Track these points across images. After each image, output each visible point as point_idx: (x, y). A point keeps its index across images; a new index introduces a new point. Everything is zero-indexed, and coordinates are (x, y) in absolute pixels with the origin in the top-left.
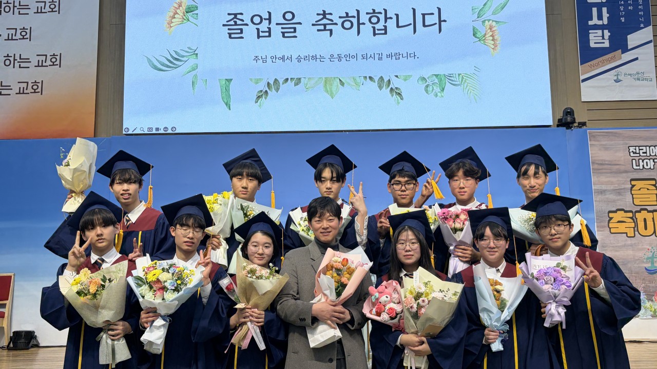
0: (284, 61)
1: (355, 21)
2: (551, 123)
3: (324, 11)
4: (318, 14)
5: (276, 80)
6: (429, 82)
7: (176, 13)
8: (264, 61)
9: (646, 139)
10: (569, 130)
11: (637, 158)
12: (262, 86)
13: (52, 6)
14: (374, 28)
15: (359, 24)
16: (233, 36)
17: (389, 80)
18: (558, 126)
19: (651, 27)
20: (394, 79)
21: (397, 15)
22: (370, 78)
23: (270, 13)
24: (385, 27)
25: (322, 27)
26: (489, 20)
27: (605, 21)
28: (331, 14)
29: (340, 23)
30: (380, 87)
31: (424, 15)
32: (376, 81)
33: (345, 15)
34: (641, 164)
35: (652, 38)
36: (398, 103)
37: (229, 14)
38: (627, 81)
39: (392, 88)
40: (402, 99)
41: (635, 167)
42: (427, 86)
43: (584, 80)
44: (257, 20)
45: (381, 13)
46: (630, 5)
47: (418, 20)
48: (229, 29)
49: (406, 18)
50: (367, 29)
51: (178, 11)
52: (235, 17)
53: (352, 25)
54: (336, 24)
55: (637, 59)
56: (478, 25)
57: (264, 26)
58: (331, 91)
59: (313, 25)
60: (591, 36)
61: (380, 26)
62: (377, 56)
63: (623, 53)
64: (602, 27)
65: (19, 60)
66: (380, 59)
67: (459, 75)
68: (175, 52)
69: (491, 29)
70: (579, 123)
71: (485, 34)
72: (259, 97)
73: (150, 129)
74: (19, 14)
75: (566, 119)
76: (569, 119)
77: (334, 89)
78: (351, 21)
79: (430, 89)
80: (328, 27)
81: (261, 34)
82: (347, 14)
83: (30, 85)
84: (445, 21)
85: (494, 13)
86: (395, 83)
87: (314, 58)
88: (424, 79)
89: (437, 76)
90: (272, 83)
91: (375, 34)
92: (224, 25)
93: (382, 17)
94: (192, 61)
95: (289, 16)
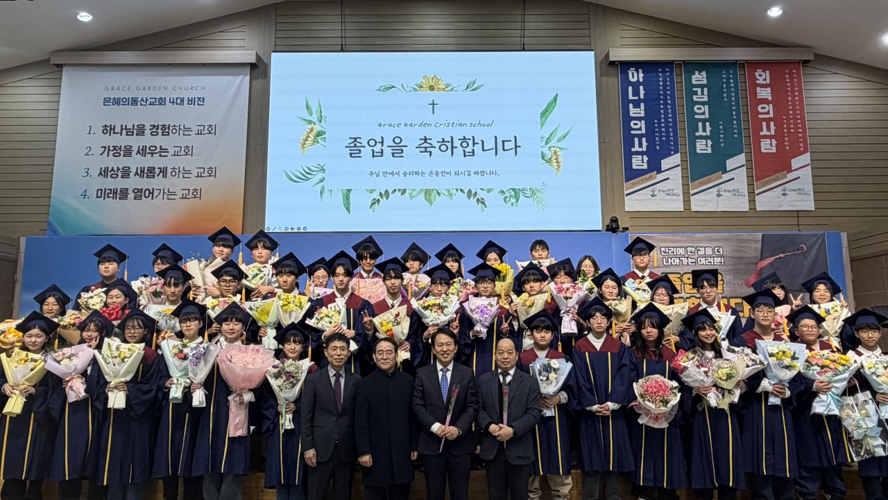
0: (393, 176)
1: (449, 145)
2: (601, 229)
3: (425, 137)
4: (421, 139)
5: (387, 192)
6: (507, 194)
7: (308, 137)
8: (378, 175)
9: (675, 241)
10: (615, 234)
11: (666, 257)
12: (376, 195)
13: (210, 129)
14: (464, 151)
15: (453, 148)
16: (353, 155)
17: (476, 193)
18: (607, 230)
19: (679, 154)
20: (479, 192)
21: (483, 142)
22: (462, 190)
23: (382, 138)
24: (473, 150)
25: (424, 150)
26: (554, 147)
27: (645, 149)
28: (431, 139)
29: (438, 147)
30: (469, 197)
31: (503, 142)
32: (466, 192)
33: (442, 140)
34: (670, 261)
35: (680, 163)
36: (483, 210)
37: (350, 138)
38: (660, 196)
39: (478, 200)
40: (486, 207)
41: (665, 263)
42: (506, 197)
43: (627, 195)
44: (372, 143)
45: (469, 139)
46: (663, 136)
47: (499, 146)
48: (350, 150)
49: (490, 144)
50: (459, 151)
51: (310, 135)
52: (355, 141)
53: (447, 148)
54: (435, 147)
55: (668, 179)
56: (546, 150)
57: (378, 148)
58: (430, 199)
59: (417, 147)
60: (634, 160)
61: (469, 149)
62: (466, 173)
63: (657, 174)
64: (642, 153)
65: (182, 172)
66: (469, 175)
67: (530, 189)
68: (308, 168)
69: (555, 153)
70: (623, 228)
71: (551, 158)
72: (373, 204)
73: (287, 228)
74: (184, 135)
75: (612, 225)
76: (614, 225)
77: (432, 198)
78: (448, 145)
79: (508, 199)
80: (428, 150)
81: (375, 154)
82: (443, 139)
83: (191, 191)
84: (520, 147)
85: (559, 141)
86: (481, 195)
87: (417, 173)
88: (502, 192)
89: (513, 189)
90: (383, 193)
91: (465, 156)
92: (346, 147)
93: (471, 142)
94: (320, 175)
95: (397, 140)
